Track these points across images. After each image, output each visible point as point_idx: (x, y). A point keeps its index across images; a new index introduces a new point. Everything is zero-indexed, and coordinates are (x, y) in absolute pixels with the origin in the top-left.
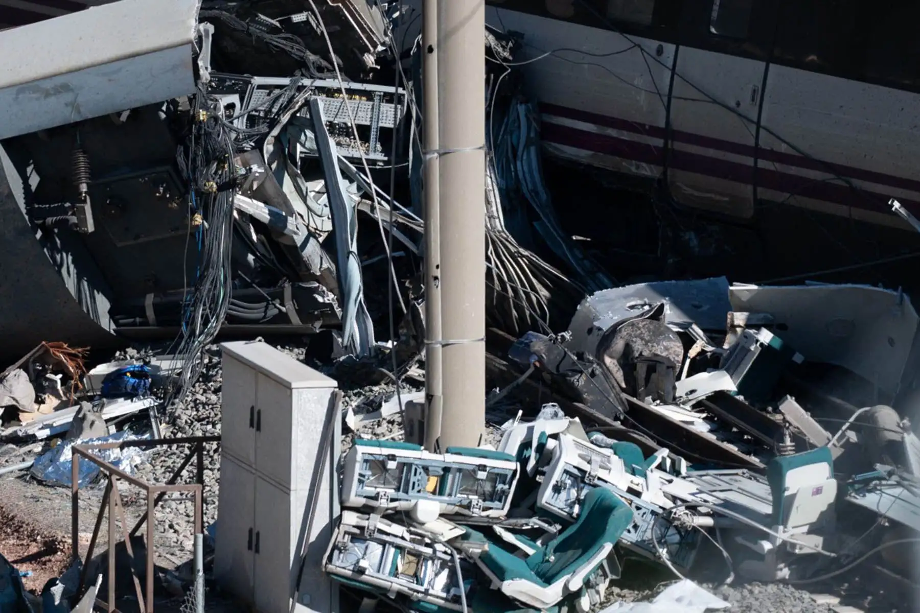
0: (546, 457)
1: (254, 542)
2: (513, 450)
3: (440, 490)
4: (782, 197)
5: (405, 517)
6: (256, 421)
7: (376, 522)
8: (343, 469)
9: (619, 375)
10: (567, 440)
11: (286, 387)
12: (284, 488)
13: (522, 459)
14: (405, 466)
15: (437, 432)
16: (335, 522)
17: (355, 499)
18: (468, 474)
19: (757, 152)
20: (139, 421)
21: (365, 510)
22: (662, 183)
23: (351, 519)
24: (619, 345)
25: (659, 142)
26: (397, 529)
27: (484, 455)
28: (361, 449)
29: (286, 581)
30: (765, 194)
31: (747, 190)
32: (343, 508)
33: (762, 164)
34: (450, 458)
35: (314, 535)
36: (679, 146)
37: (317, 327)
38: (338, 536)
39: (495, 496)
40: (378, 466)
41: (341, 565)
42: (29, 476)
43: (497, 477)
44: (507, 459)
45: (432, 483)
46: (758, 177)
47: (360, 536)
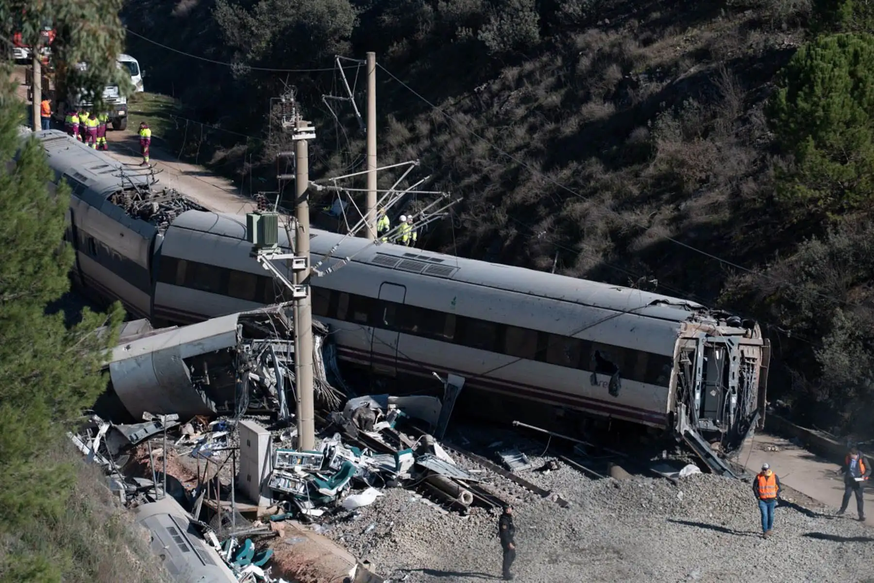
0: (331, 452)
1: (249, 478)
2: (322, 451)
3: (301, 463)
4: (404, 371)
5: (291, 471)
6: (249, 444)
7: (283, 472)
8: (273, 457)
9: (357, 423)
10: (337, 447)
11: (257, 435)
12: (257, 463)
13: (325, 453)
14: (291, 456)
15: (301, 445)
16: (271, 473)
17: (277, 466)
18: (309, 458)
19: (396, 358)
20: (223, 438)
21: (280, 469)
22: (371, 367)
23: (276, 472)
24: (357, 415)
25: (369, 355)
26: (289, 474)
27: (314, 453)
28: (278, 452)
29: (258, 490)
30: (399, 370)
31: (394, 369)
32: (274, 468)
33: (398, 361)
34: (304, 454)
35: (265, 477)
36: (375, 356)
37: (273, 410)
38: (272, 477)
39: (317, 464)
40: (283, 456)
41: (273, 485)
42: (190, 455)
43: (317, 459)
44: (320, 453)
45: (299, 461)
46: (397, 365)
47: (278, 477)
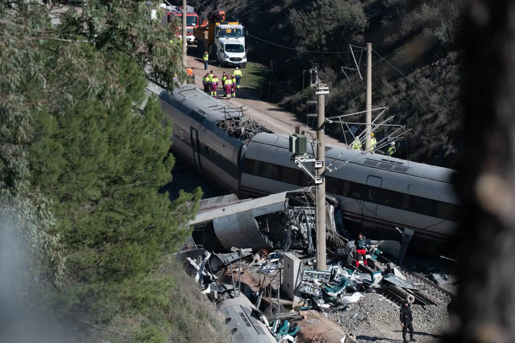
0: (335, 272)
1: (288, 286)
2: (330, 271)
3: (318, 278)
4: (379, 226)
5: (312, 282)
6: (288, 266)
7: (307, 283)
8: (302, 274)
9: (352, 256)
10: (339, 269)
11: (293, 261)
12: (293, 277)
13: (331, 273)
14: (312, 274)
15: (318, 267)
16: (301, 283)
17: (304, 279)
18: (322, 275)
19: (376, 218)
20: (276, 263)
21: (306, 281)
22: (361, 224)
23: (303, 282)
24: (352, 251)
25: (361, 217)
26: (311, 284)
27: (325, 272)
28: (305, 271)
29: (293, 293)
30: (377, 225)
31: (374, 225)
32: (302, 280)
33: (377, 220)
34: (319, 272)
35: (297, 285)
36: (364, 217)
37: (305, 247)
38: (301, 285)
39: (327, 278)
40: (308, 274)
41: (302, 290)
42: (258, 272)
43: (327, 275)
44: (328, 272)
45: (317, 276)
46: (376, 222)
47: (305, 285)
